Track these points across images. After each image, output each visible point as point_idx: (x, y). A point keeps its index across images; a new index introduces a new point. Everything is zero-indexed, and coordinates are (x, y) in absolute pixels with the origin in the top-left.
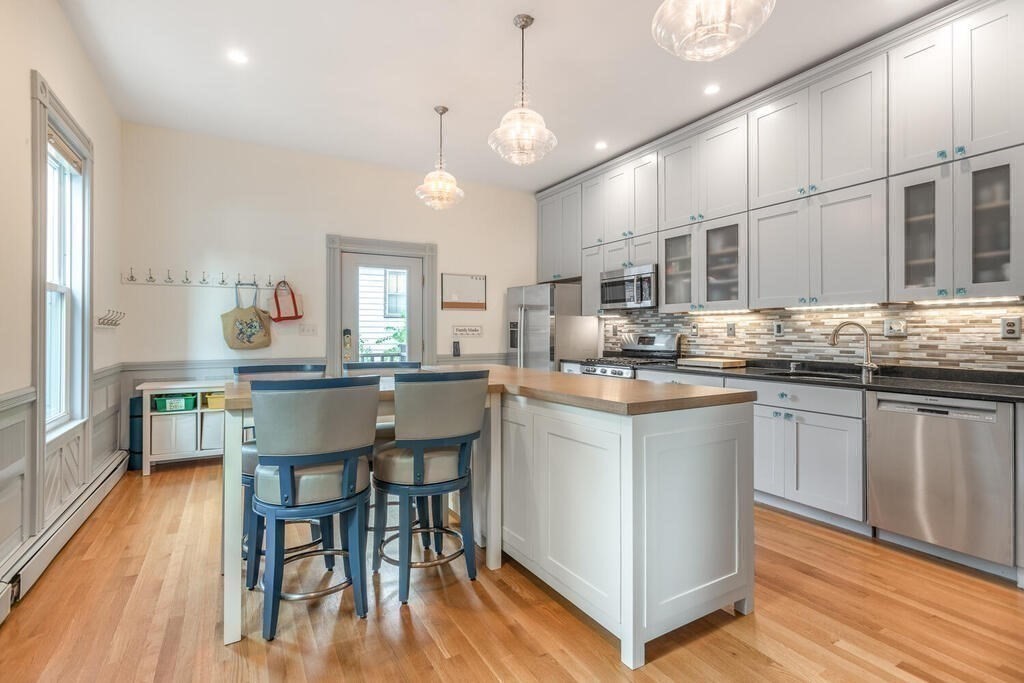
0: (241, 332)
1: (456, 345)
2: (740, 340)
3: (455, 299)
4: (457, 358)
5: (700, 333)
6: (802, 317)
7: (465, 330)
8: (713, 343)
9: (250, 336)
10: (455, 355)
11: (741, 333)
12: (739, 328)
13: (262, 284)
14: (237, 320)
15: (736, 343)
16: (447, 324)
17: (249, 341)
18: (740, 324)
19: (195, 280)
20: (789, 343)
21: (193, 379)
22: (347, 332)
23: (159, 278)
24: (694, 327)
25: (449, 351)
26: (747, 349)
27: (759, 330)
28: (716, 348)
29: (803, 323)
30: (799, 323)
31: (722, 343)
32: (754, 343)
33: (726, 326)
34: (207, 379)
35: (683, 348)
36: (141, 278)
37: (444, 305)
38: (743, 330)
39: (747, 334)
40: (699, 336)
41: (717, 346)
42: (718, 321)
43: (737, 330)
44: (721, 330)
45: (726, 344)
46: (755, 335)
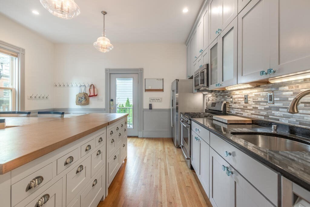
0: (79, 100)
1: (150, 106)
2: (250, 105)
3: (150, 88)
4: (151, 110)
5: (234, 101)
6: (286, 88)
7: (154, 100)
8: (238, 107)
9: (81, 101)
10: (150, 109)
11: (251, 101)
12: (250, 98)
13: (87, 85)
14: (78, 97)
15: (249, 108)
16: (147, 97)
17: (81, 103)
18: (250, 95)
19: (70, 85)
20: (277, 109)
21: (70, 113)
22: (112, 100)
23: (62, 85)
24: (231, 98)
25: (148, 107)
26: (253, 112)
27: (259, 99)
28: (240, 110)
29: (287, 93)
30: (284, 93)
31: (242, 107)
32: (257, 108)
33: (244, 96)
34: (73, 114)
35: (227, 109)
36: (58, 85)
37: (146, 90)
38: (251, 99)
39: (253, 102)
40: (233, 103)
41: (240, 109)
42: (240, 94)
43: (249, 99)
44: (242, 99)
45: (244, 108)
46: (257, 103)
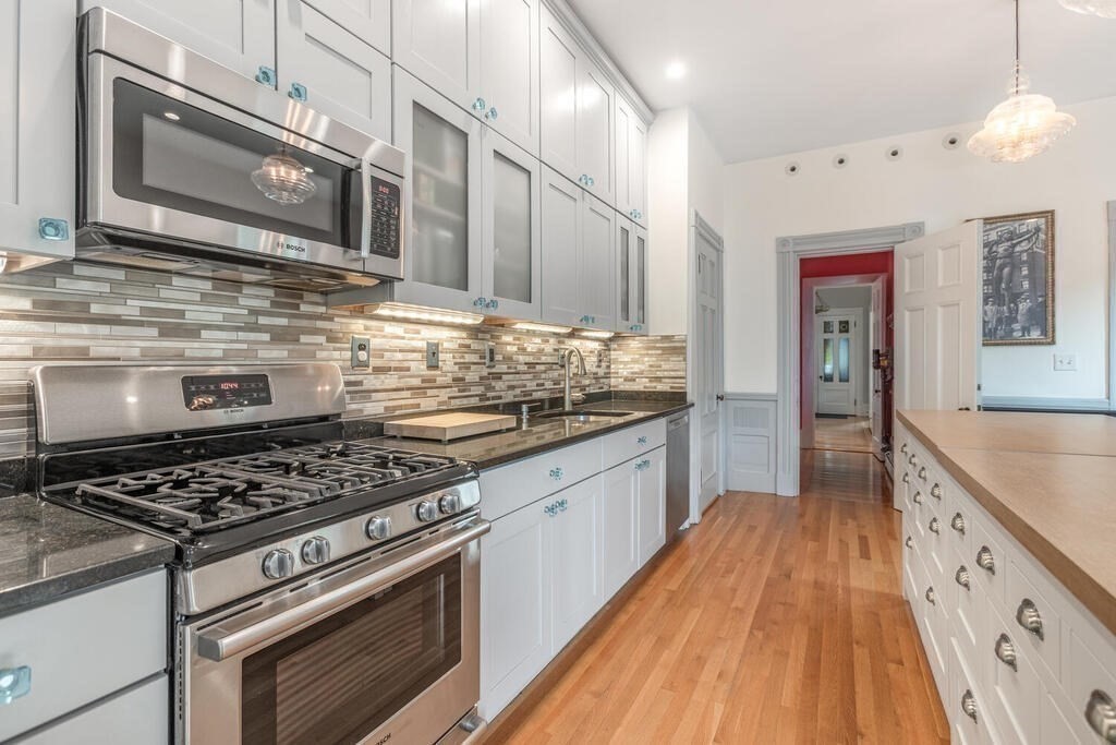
2: (444, 374)
5: (374, 362)
8: (399, 382)
11: (447, 363)
12: (445, 353)
15: (440, 380)
18: (445, 346)
28: (405, 394)
31: (416, 382)
33: (424, 346)
38: (448, 357)
39: (456, 364)
40: (370, 370)
41: (408, 389)
42: (406, 335)
43: (442, 357)
44: (418, 356)
45: (424, 385)
46: (465, 366)
